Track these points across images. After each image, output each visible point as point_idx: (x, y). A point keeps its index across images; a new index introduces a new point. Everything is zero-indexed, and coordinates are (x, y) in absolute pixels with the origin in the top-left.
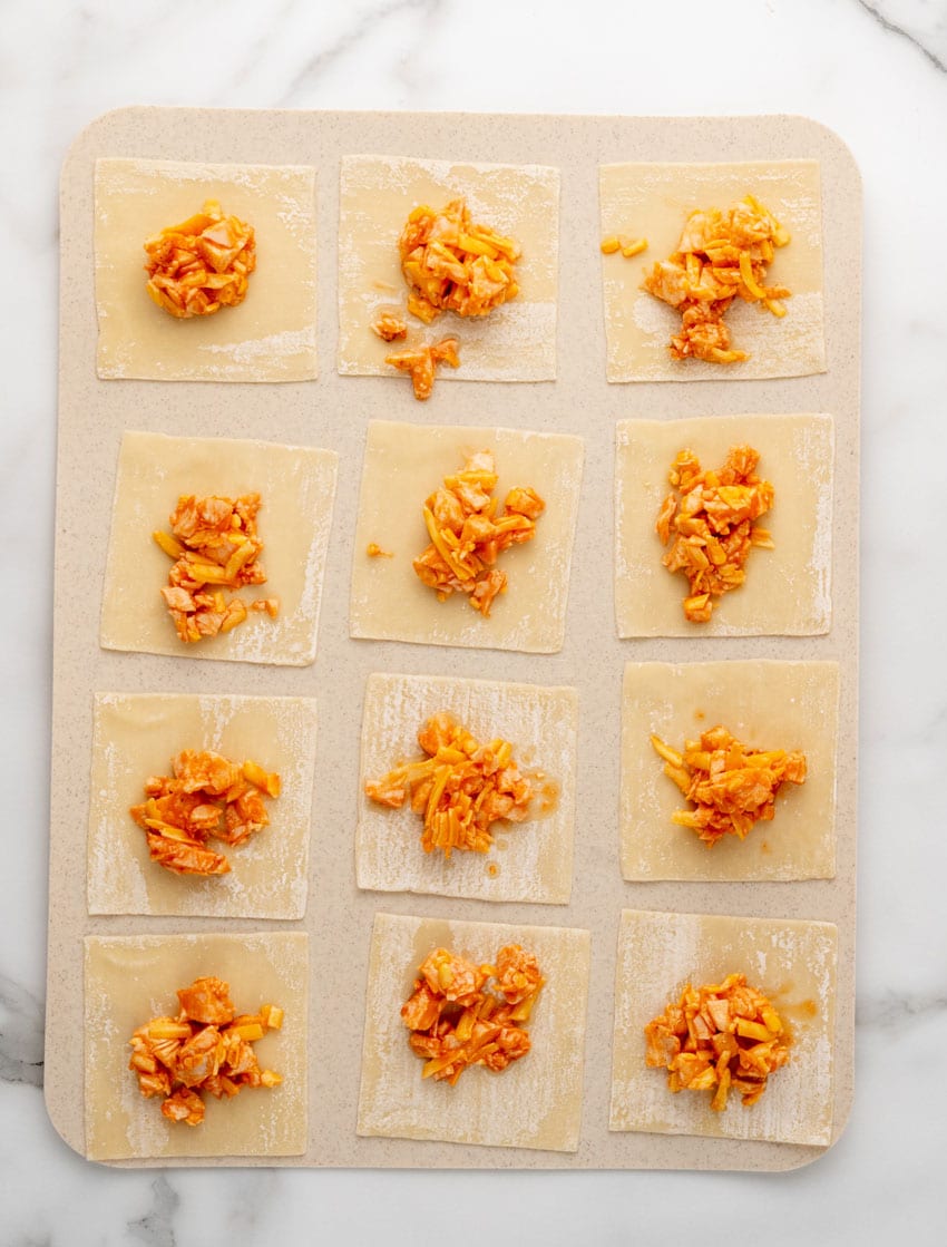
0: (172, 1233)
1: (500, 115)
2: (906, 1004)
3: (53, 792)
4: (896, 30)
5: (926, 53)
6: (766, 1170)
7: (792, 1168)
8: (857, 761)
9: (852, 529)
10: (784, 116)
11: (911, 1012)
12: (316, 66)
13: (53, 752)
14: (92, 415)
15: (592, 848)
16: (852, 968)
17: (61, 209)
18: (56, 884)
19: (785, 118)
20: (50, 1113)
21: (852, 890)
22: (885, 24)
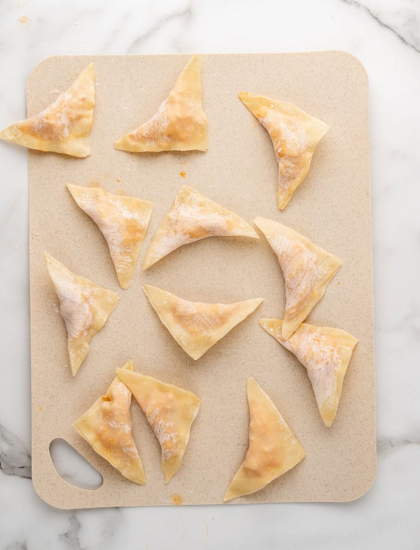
0: (78, 540)
1: (213, 55)
2: (390, 442)
3: (32, 349)
4: (386, 26)
5: (399, 36)
6: (340, 501)
7: (351, 500)
8: (374, 326)
9: (369, 227)
10: (334, 51)
11: (393, 445)
12: (139, 41)
13: (31, 333)
14: (43, 188)
15: (262, 366)
16: (374, 414)
17: (27, 101)
18: (34, 389)
19: (334, 52)
20: (35, 487)
21: (373, 380)
22: (381, 24)
